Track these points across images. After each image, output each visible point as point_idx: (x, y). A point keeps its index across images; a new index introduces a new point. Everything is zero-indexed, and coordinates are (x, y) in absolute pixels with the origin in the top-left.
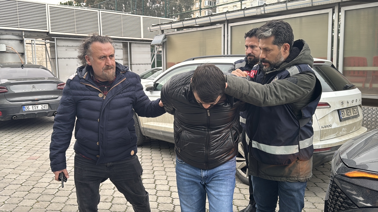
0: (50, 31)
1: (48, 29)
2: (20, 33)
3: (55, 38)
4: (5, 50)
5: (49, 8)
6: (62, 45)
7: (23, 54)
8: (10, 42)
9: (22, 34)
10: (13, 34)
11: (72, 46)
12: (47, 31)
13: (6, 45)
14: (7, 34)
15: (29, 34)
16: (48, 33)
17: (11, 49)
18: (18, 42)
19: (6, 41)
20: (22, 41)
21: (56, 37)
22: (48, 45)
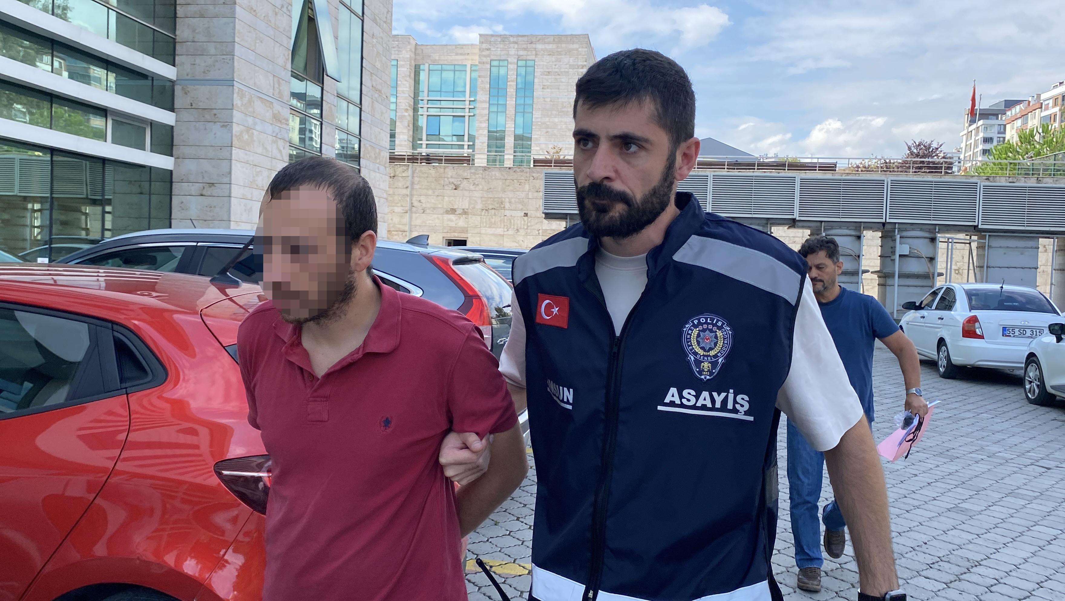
0: (980, 223)
1: (977, 221)
2: (932, 227)
3: (988, 234)
4: (907, 253)
5: (982, 187)
6: (998, 246)
7: (932, 259)
8: (916, 240)
9: (935, 229)
10: (921, 230)
11: (1016, 247)
12: (975, 224)
13: (910, 245)
14: (913, 230)
15: (945, 229)
16: (975, 227)
17: (916, 251)
18: (927, 241)
19: (910, 240)
20: (933, 240)
21: (990, 232)
22: (974, 245)
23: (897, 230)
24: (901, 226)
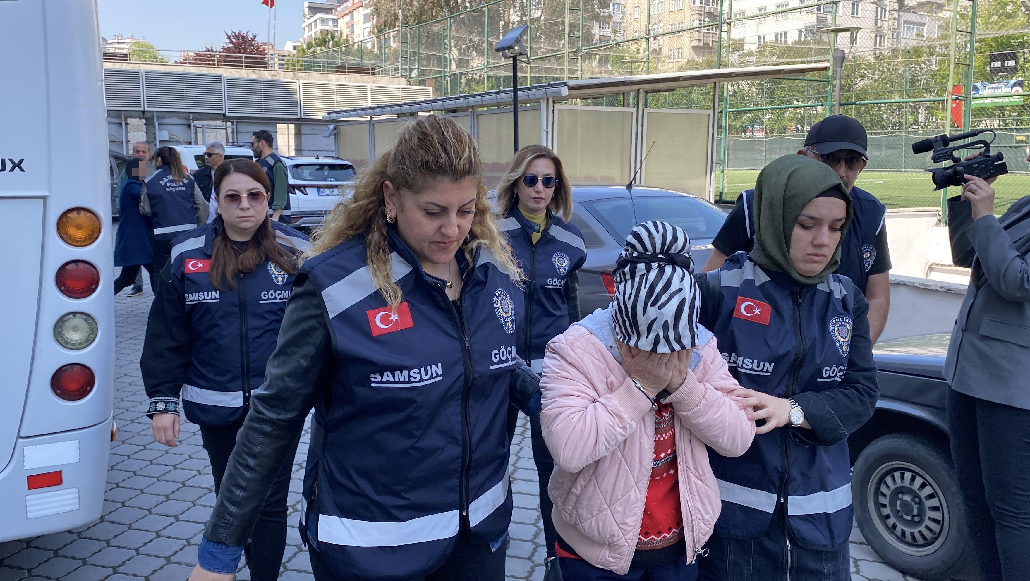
0: (227, 111)
1: (224, 109)
2: (187, 115)
3: (235, 121)
4: (167, 139)
5: (226, 80)
6: (245, 131)
8: (175, 127)
9: (190, 117)
10: (178, 117)
12: (223, 112)
13: (169, 131)
14: (170, 117)
15: (198, 116)
16: (224, 115)
17: (175, 137)
18: (185, 128)
20: (189, 125)
21: (237, 119)
22: (230, 130)
23: (155, 118)
24: (160, 114)
